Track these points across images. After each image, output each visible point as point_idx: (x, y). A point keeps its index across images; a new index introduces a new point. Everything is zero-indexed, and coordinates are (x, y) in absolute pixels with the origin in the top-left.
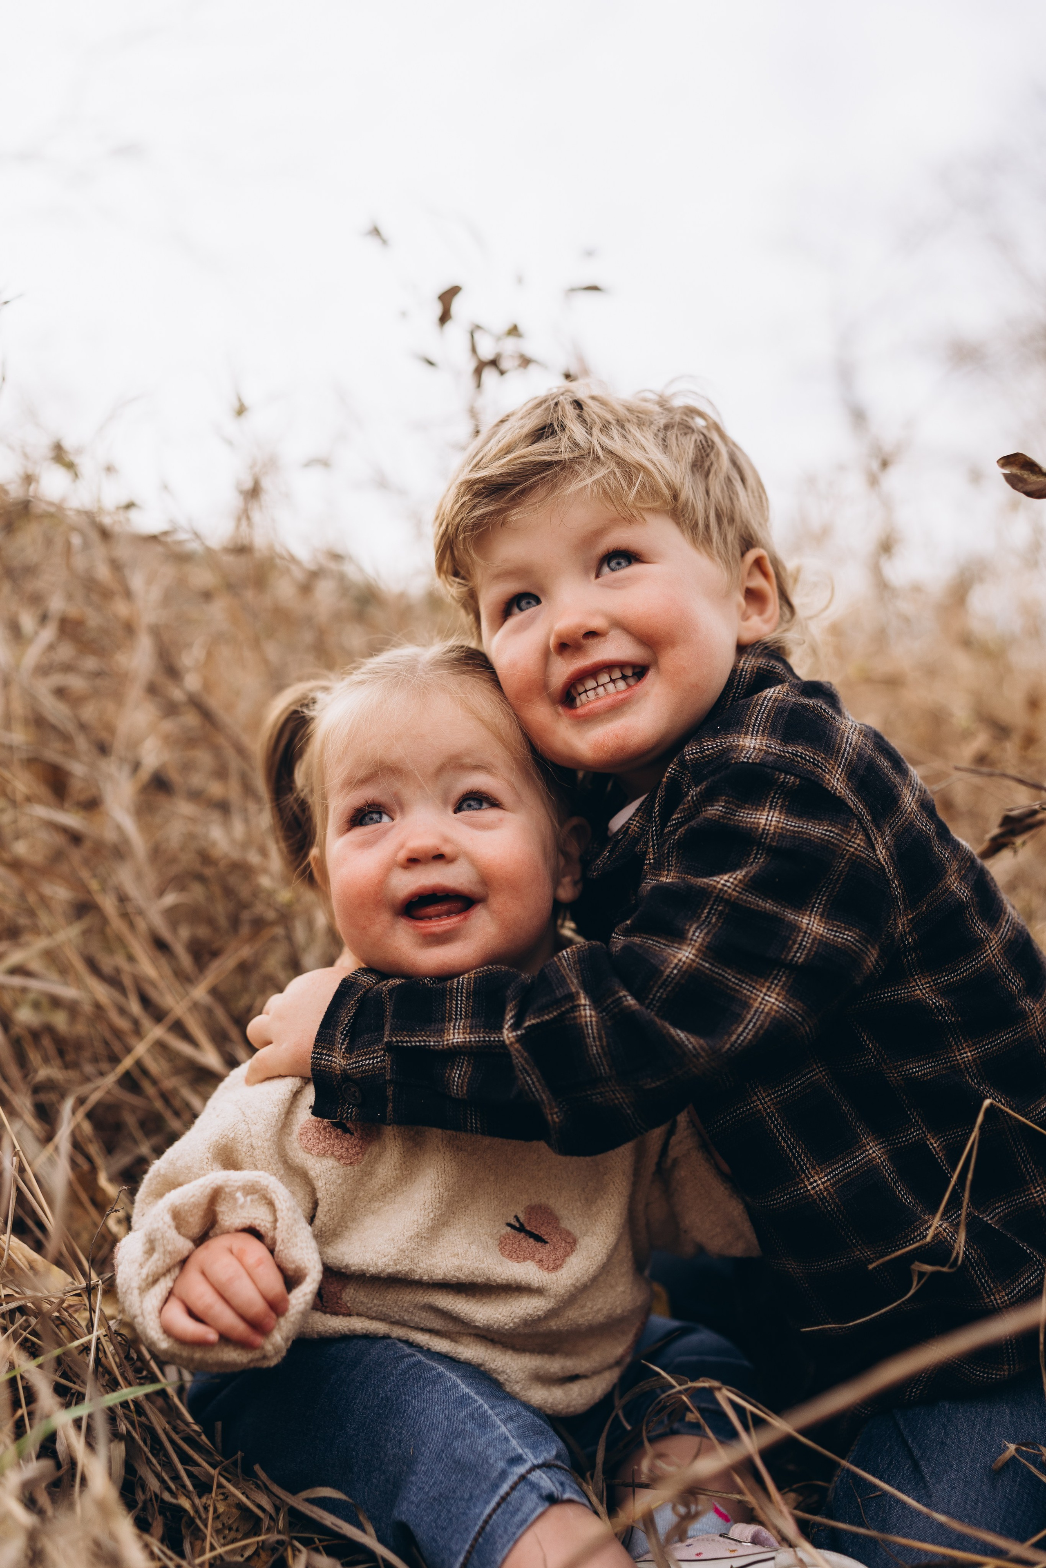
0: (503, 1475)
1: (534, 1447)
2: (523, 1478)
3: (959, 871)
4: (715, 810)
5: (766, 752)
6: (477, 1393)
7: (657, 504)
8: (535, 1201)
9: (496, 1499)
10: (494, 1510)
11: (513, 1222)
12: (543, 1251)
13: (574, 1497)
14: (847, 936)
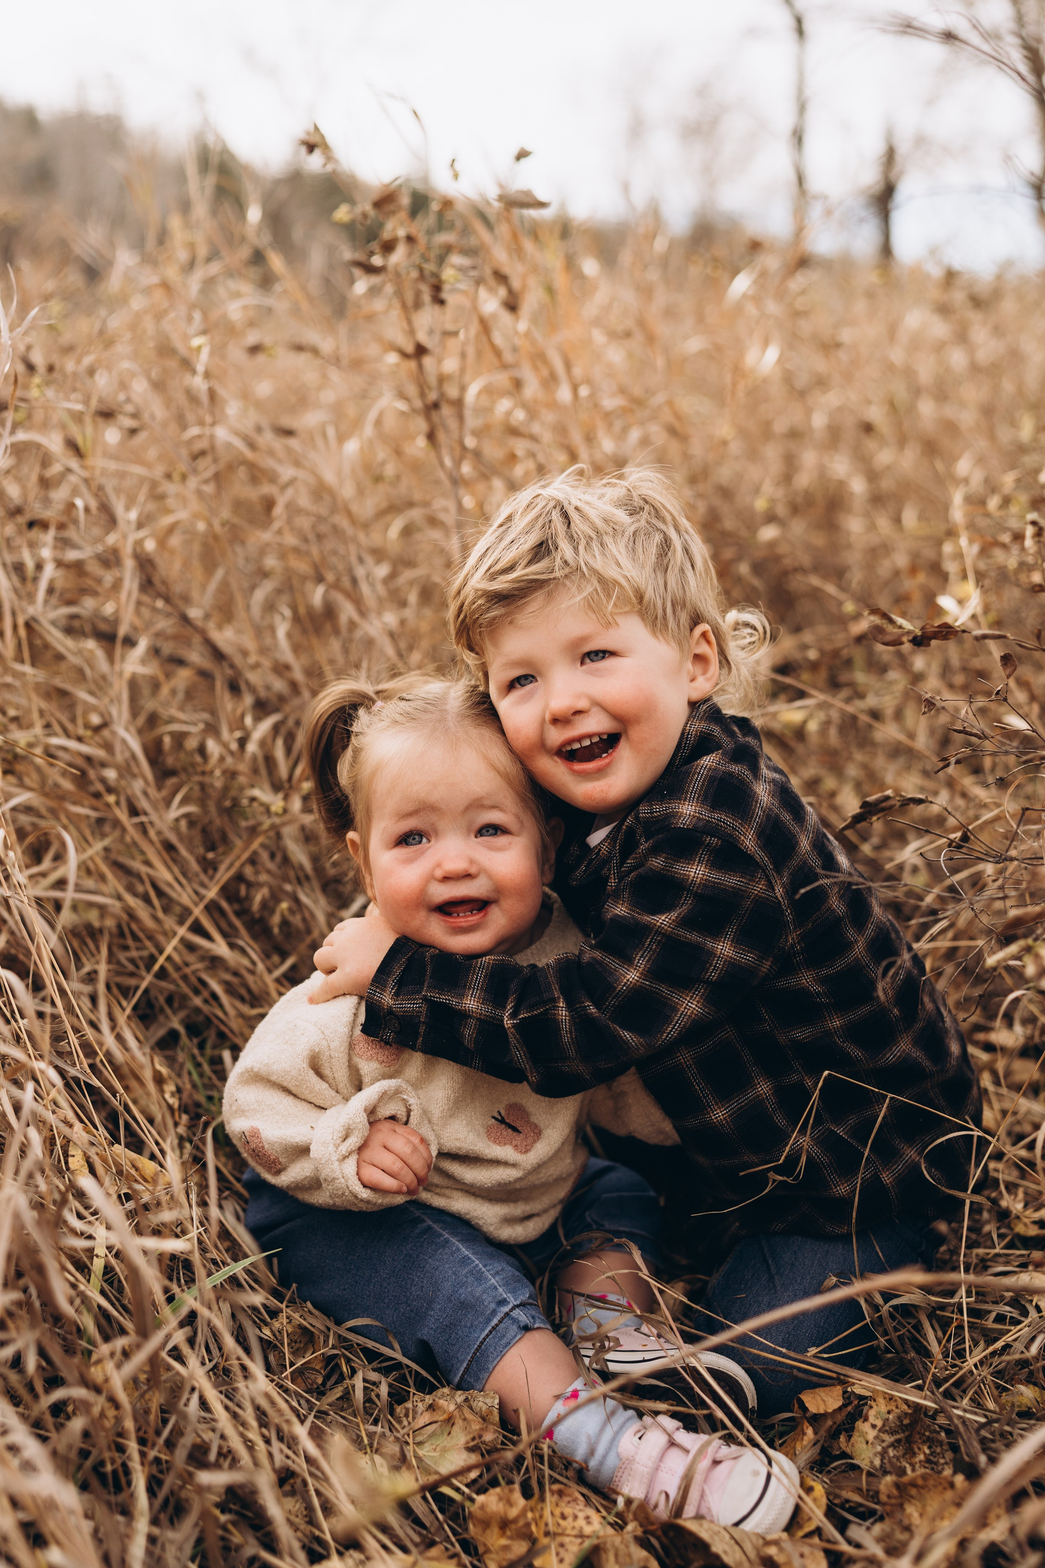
0: (494, 1312)
1: (513, 1292)
2: (507, 1314)
3: (838, 892)
4: (657, 862)
5: (698, 818)
6: (473, 1254)
7: (627, 609)
8: (513, 1100)
9: (489, 1328)
10: (487, 1335)
11: (497, 1115)
12: (518, 1139)
13: (542, 1325)
14: (749, 957)
